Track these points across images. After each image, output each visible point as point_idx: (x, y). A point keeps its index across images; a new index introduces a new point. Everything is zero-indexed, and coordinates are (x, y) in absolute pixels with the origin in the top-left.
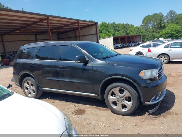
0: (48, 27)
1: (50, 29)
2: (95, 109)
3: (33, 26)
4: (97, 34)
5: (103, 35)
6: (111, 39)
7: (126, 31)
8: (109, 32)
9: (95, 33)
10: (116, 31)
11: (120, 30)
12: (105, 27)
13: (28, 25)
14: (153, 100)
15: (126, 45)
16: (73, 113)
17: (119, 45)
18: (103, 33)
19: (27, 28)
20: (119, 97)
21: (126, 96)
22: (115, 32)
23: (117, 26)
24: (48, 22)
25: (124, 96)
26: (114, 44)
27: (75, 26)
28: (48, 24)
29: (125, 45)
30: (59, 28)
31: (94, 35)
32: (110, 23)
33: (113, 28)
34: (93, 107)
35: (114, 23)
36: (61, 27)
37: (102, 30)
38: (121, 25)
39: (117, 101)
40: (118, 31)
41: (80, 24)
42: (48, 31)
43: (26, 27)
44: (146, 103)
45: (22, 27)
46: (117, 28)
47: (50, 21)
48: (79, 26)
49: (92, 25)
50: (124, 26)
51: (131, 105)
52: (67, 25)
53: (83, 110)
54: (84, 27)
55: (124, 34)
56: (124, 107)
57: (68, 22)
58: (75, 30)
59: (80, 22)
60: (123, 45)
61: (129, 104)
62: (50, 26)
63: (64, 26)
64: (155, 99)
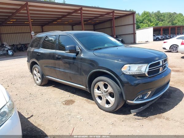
0: (81, 18)
1: (83, 19)
2: (85, 101)
3: (68, 17)
4: (134, 24)
5: (144, 25)
6: (151, 30)
7: (172, 21)
8: (151, 22)
9: (132, 23)
10: (160, 21)
11: (165, 19)
12: (147, 16)
13: (64, 16)
14: (137, 99)
15: (169, 37)
16: (62, 103)
17: (160, 37)
18: (144, 24)
19: (63, 19)
20: (103, 92)
21: (109, 91)
22: (159, 23)
23: (161, 16)
24: (81, 13)
25: (107, 91)
26: (154, 36)
27: (110, 16)
28: (81, 15)
29: (167, 37)
30: (94, 18)
31: (131, 25)
32: (155, 12)
33: (157, 17)
34: (85, 99)
35: (159, 12)
36: (96, 17)
37: (143, 20)
38: (167, 14)
39: (101, 96)
40: (162, 21)
41: (115, 14)
42: (81, 22)
43: (62, 17)
44: (128, 101)
45: (59, 18)
46: (162, 18)
47: (83, 12)
48: (114, 16)
49: (129, 14)
50: (170, 15)
51: (114, 102)
52: (102, 15)
53: (73, 101)
54: (121, 17)
55: (169, 25)
56: (108, 102)
57: (103, 12)
58: (111, 20)
59: (115, 12)
60: (165, 37)
61: (112, 100)
62: (84, 16)
63: (99, 17)
64: (142, 99)
